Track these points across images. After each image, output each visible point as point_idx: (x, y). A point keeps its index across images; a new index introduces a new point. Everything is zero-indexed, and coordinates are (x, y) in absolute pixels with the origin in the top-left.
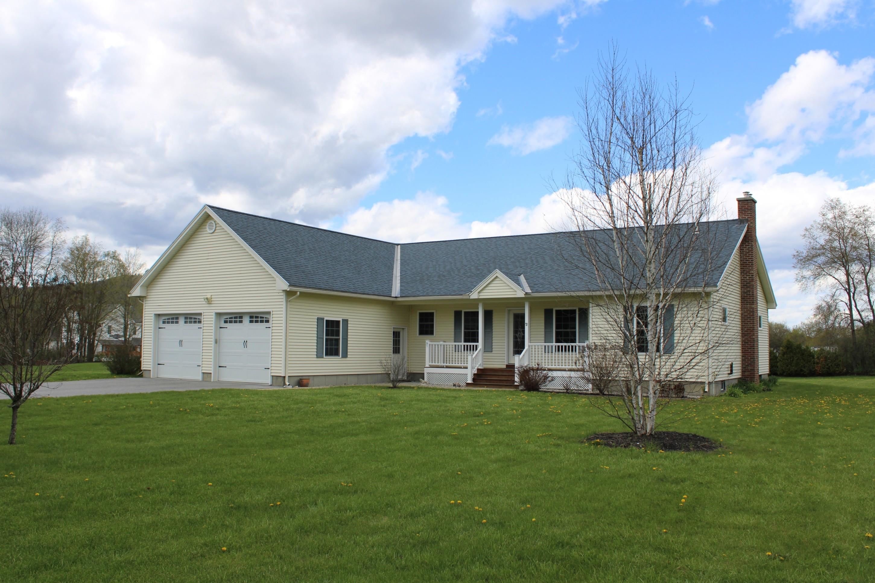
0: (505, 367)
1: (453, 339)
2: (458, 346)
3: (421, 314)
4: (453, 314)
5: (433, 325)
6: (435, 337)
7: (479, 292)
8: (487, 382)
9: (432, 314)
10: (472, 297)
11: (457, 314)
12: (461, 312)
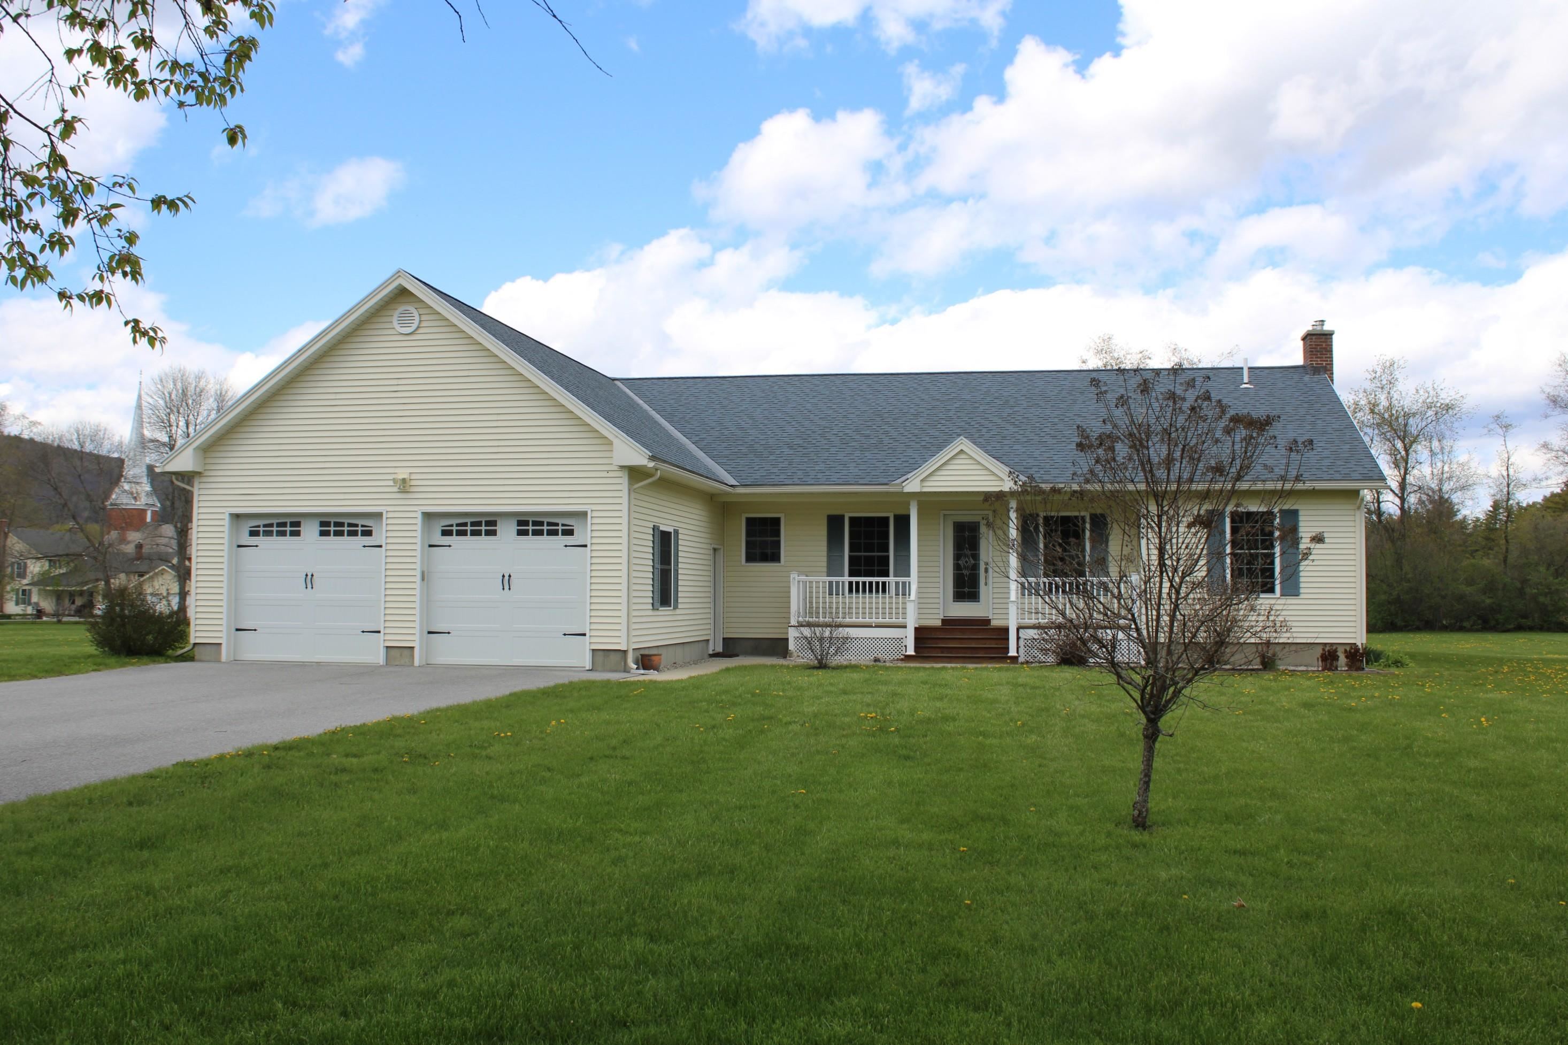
0: (938, 623)
1: (825, 569)
2: (837, 583)
3: (750, 521)
4: (825, 522)
5: (778, 543)
6: (782, 566)
7: (922, 481)
8: (951, 653)
9: (776, 522)
10: (907, 490)
11: (834, 523)
12: (841, 518)
